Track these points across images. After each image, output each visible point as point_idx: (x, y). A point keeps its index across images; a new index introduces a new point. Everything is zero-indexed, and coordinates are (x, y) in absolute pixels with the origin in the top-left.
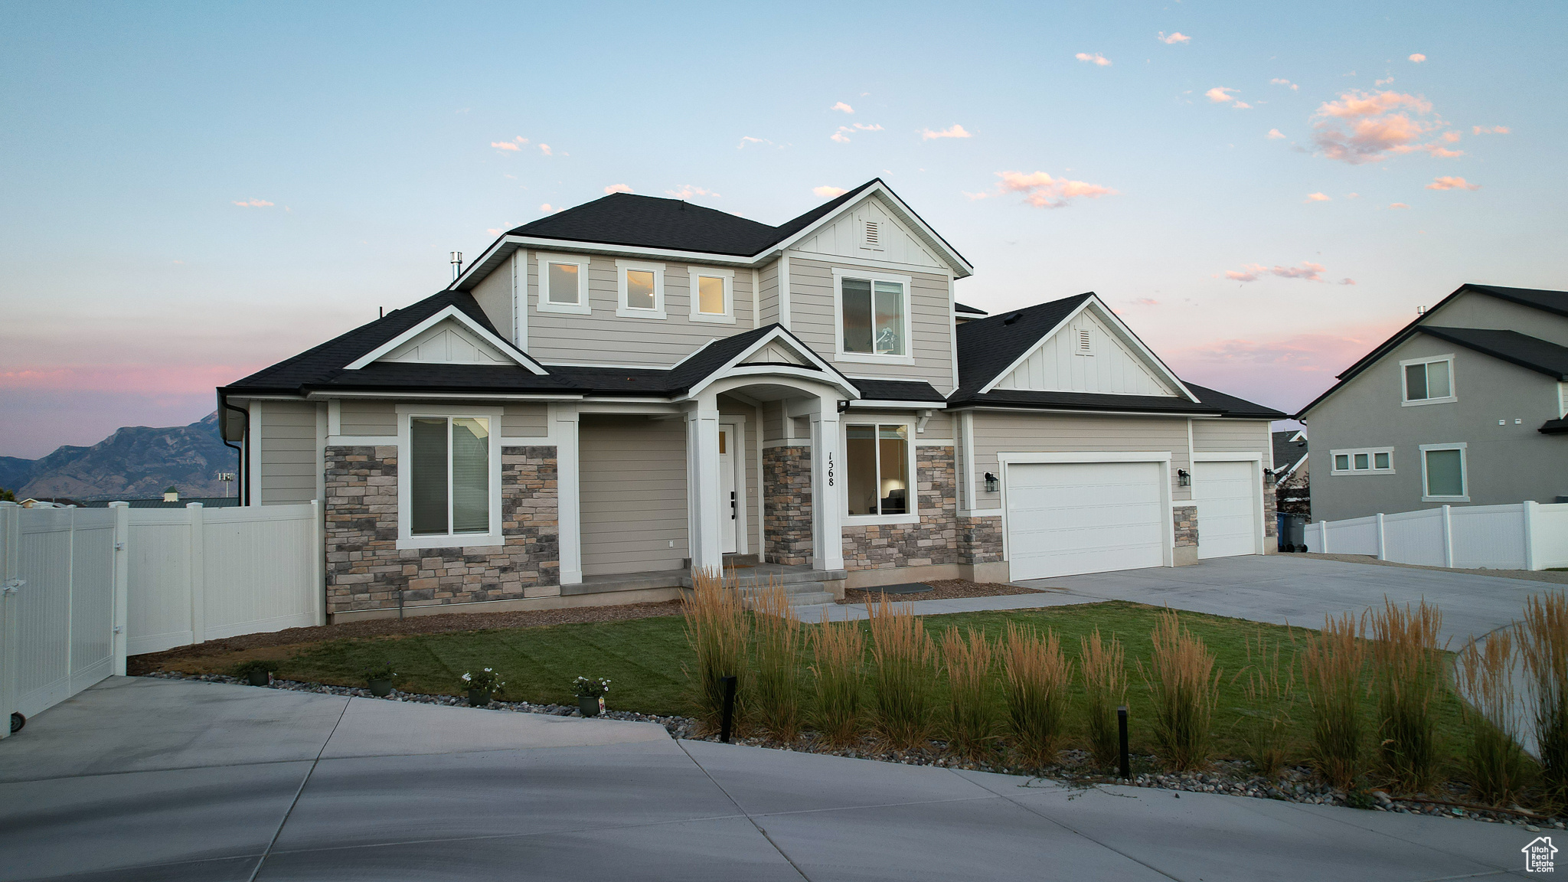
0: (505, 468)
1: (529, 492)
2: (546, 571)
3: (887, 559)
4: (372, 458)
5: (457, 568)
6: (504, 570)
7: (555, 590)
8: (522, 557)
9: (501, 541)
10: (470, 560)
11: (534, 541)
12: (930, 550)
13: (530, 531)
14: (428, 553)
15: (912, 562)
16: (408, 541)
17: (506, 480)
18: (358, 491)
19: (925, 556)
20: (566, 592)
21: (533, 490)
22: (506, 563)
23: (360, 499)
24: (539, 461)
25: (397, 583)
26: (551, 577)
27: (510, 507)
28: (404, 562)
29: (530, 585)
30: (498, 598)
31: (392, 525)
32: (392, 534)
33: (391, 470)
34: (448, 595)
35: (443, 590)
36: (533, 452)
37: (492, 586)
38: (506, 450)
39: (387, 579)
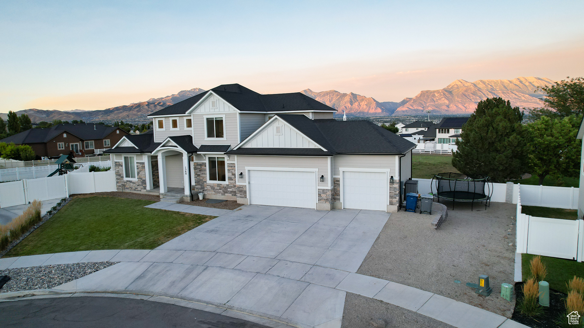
0: (137, 166)
1: (140, 171)
2: (144, 187)
3: (219, 193)
4: (119, 164)
5: (132, 184)
6: (138, 185)
7: (145, 190)
8: (140, 184)
9: (137, 180)
10: (133, 183)
11: (142, 180)
12: (231, 192)
13: (141, 179)
14: (127, 181)
15: (226, 194)
16: (125, 179)
17: (138, 169)
18: (118, 169)
19: (230, 193)
20: (148, 191)
21: (141, 171)
22: (138, 184)
23: (118, 171)
24: (141, 165)
25: (124, 186)
26: (145, 188)
27: (138, 173)
28: (125, 182)
29: (142, 189)
30: (137, 191)
31: (123, 176)
32: (123, 177)
33: (122, 166)
34: (131, 189)
35: (130, 188)
36: (141, 163)
37: (136, 188)
38: (137, 163)
39: (122, 185)
